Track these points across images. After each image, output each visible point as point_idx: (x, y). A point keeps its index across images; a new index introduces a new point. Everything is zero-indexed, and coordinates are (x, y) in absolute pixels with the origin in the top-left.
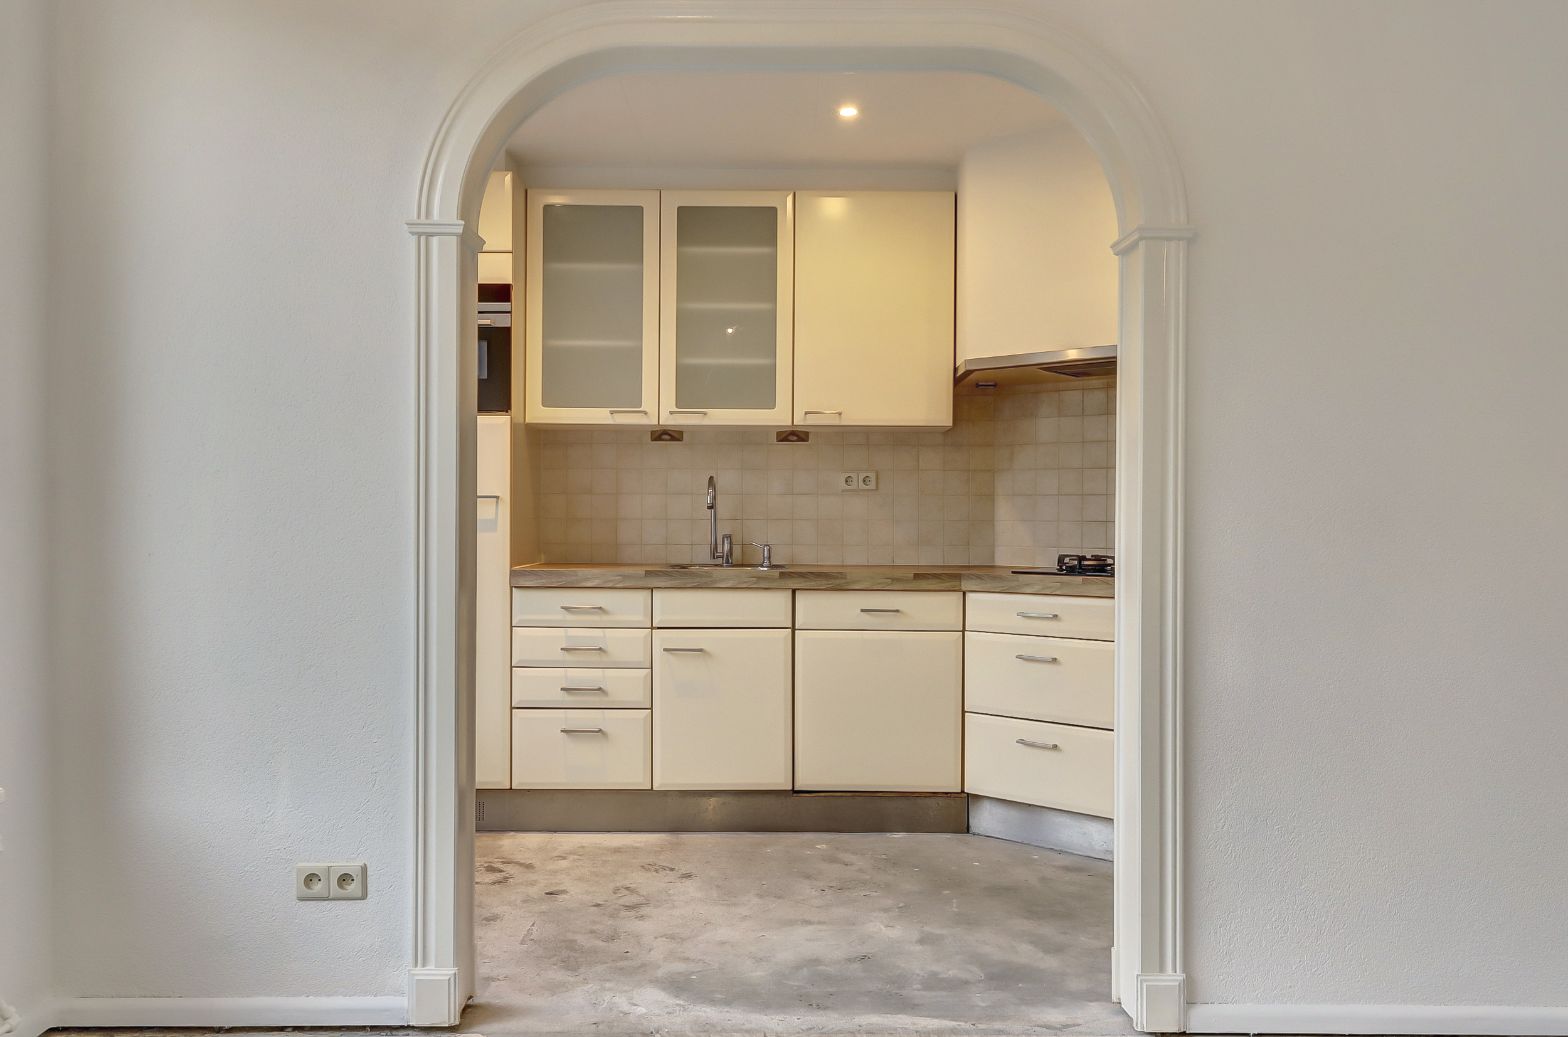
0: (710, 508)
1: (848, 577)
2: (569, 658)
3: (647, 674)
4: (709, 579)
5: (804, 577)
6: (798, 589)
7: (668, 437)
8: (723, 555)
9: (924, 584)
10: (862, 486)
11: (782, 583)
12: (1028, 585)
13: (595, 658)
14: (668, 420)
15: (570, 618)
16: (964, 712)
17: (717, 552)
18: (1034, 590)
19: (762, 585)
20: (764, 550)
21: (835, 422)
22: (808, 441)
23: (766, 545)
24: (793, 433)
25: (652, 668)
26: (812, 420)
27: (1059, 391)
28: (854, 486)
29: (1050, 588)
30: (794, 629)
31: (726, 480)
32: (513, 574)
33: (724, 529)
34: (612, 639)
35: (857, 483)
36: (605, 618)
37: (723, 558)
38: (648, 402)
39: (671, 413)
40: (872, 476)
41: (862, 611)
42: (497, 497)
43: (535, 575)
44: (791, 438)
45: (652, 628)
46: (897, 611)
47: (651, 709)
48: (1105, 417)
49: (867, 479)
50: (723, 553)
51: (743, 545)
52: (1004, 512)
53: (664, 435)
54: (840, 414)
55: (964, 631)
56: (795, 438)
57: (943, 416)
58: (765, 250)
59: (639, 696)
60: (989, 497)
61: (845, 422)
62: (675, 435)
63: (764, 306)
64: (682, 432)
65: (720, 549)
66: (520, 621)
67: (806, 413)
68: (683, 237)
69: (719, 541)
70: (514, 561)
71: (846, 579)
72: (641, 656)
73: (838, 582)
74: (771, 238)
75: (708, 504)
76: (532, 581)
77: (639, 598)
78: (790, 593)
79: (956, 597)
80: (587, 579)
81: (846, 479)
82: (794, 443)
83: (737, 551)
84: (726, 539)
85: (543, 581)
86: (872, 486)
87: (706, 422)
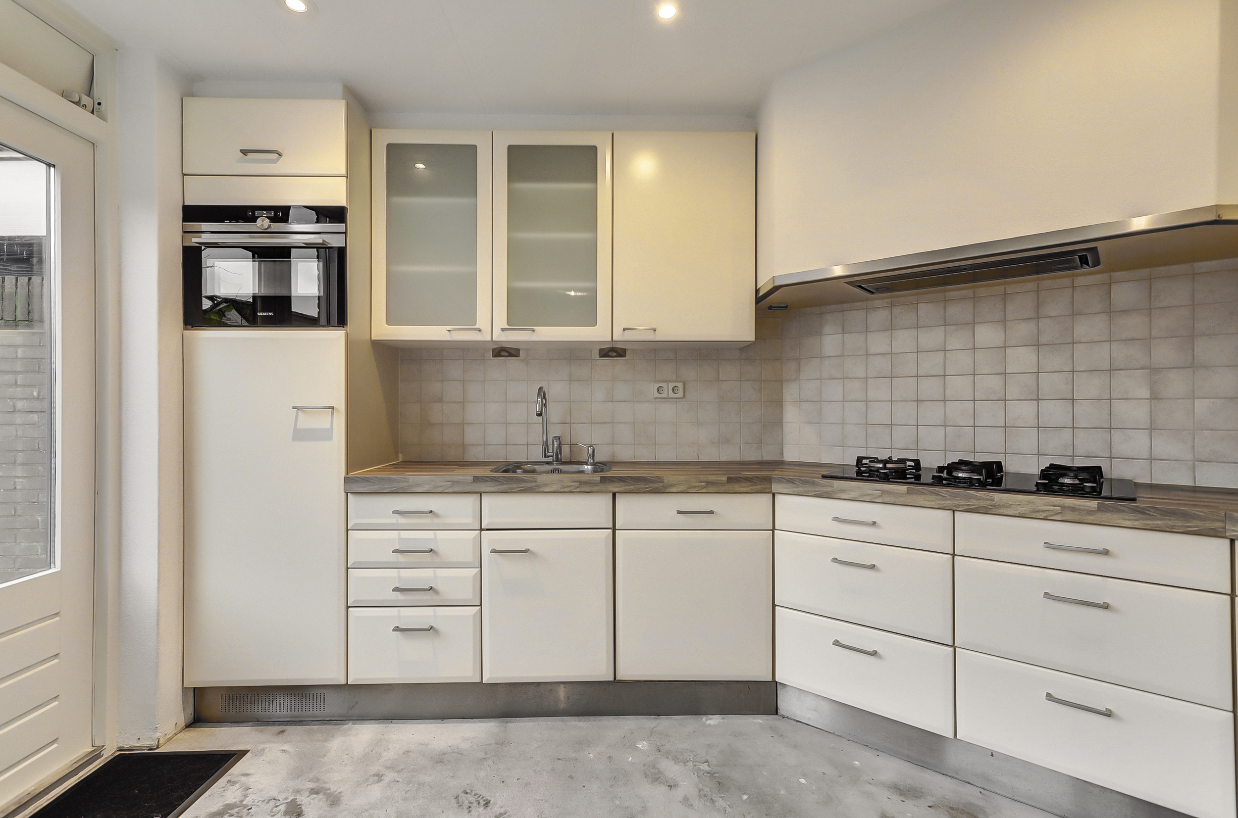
0: (540, 415)
1: (666, 481)
2: (401, 558)
3: (476, 573)
4: (534, 484)
5: (624, 481)
6: (618, 492)
7: (506, 354)
8: (553, 454)
9: (736, 487)
10: (672, 394)
11: (602, 487)
12: (843, 491)
13: (426, 557)
14: (500, 336)
15: (402, 521)
16: (774, 606)
17: (548, 452)
18: (851, 496)
19: (584, 488)
20: (588, 449)
21: (650, 337)
22: (625, 357)
23: (590, 446)
24: (613, 349)
25: (481, 567)
26: (630, 336)
27: (843, 311)
28: (665, 395)
29: (869, 495)
30: (614, 529)
31: (556, 390)
32: (347, 480)
33: (555, 431)
34: (442, 539)
35: (667, 391)
36: (436, 521)
37: (553, 457)
38: (482, 320)
39: (503, 330)
40: (680, 385)
41: (679, 512)
42: (333, 408)
43: (368, 481)
44: (611, 354)
45: (481, 530)
46: (712, 512)
47: (481, 605)
48: (889, 333)
49: (676, 388)
50: (553, 452)
51: (571, 444)
52: (791, 415)
53: (503, 351)
54: (655, 330)
55: (773, 529)
56: (615, 354)
57: (746, 332)
58: (586, 186)
59: (468, 593)
60: (779, 404)
61: (659, 337)
62: (513, 352)
63: (586, 236)
64: (519, 349)
65: (551, 450)
66: (355, 524)
67: (624, 330)
68: (514, 174)
69: (550, 442)
70: (349, 467)
71: (663, 482)
72: (469, 556)
73: (656, 485)
74: (592, 176)
75: (537, 411)
76: (365, 487)
77: (467, 503)
78: (611, 495)
79: (766, 499)
80: (418, 485)
81: (658, 388)
82: (614, 358)
83: (566, 450)
84: (555, 441)
85: (376, 487)
86: (680, 394)
87: (534, 338)
